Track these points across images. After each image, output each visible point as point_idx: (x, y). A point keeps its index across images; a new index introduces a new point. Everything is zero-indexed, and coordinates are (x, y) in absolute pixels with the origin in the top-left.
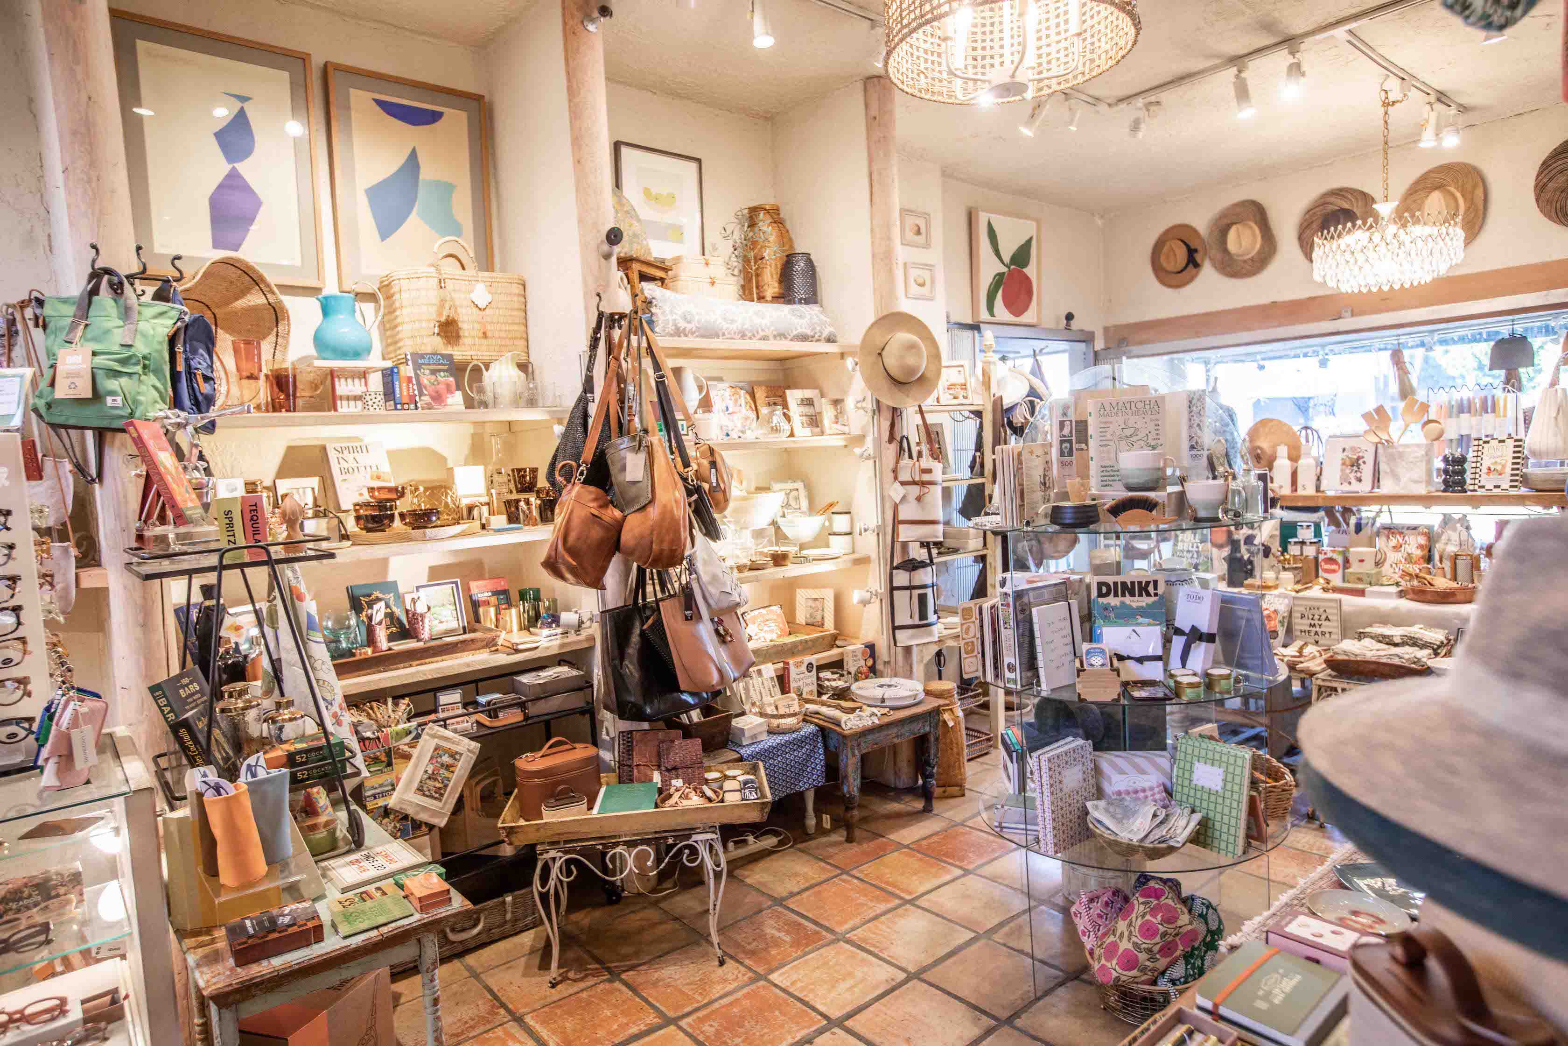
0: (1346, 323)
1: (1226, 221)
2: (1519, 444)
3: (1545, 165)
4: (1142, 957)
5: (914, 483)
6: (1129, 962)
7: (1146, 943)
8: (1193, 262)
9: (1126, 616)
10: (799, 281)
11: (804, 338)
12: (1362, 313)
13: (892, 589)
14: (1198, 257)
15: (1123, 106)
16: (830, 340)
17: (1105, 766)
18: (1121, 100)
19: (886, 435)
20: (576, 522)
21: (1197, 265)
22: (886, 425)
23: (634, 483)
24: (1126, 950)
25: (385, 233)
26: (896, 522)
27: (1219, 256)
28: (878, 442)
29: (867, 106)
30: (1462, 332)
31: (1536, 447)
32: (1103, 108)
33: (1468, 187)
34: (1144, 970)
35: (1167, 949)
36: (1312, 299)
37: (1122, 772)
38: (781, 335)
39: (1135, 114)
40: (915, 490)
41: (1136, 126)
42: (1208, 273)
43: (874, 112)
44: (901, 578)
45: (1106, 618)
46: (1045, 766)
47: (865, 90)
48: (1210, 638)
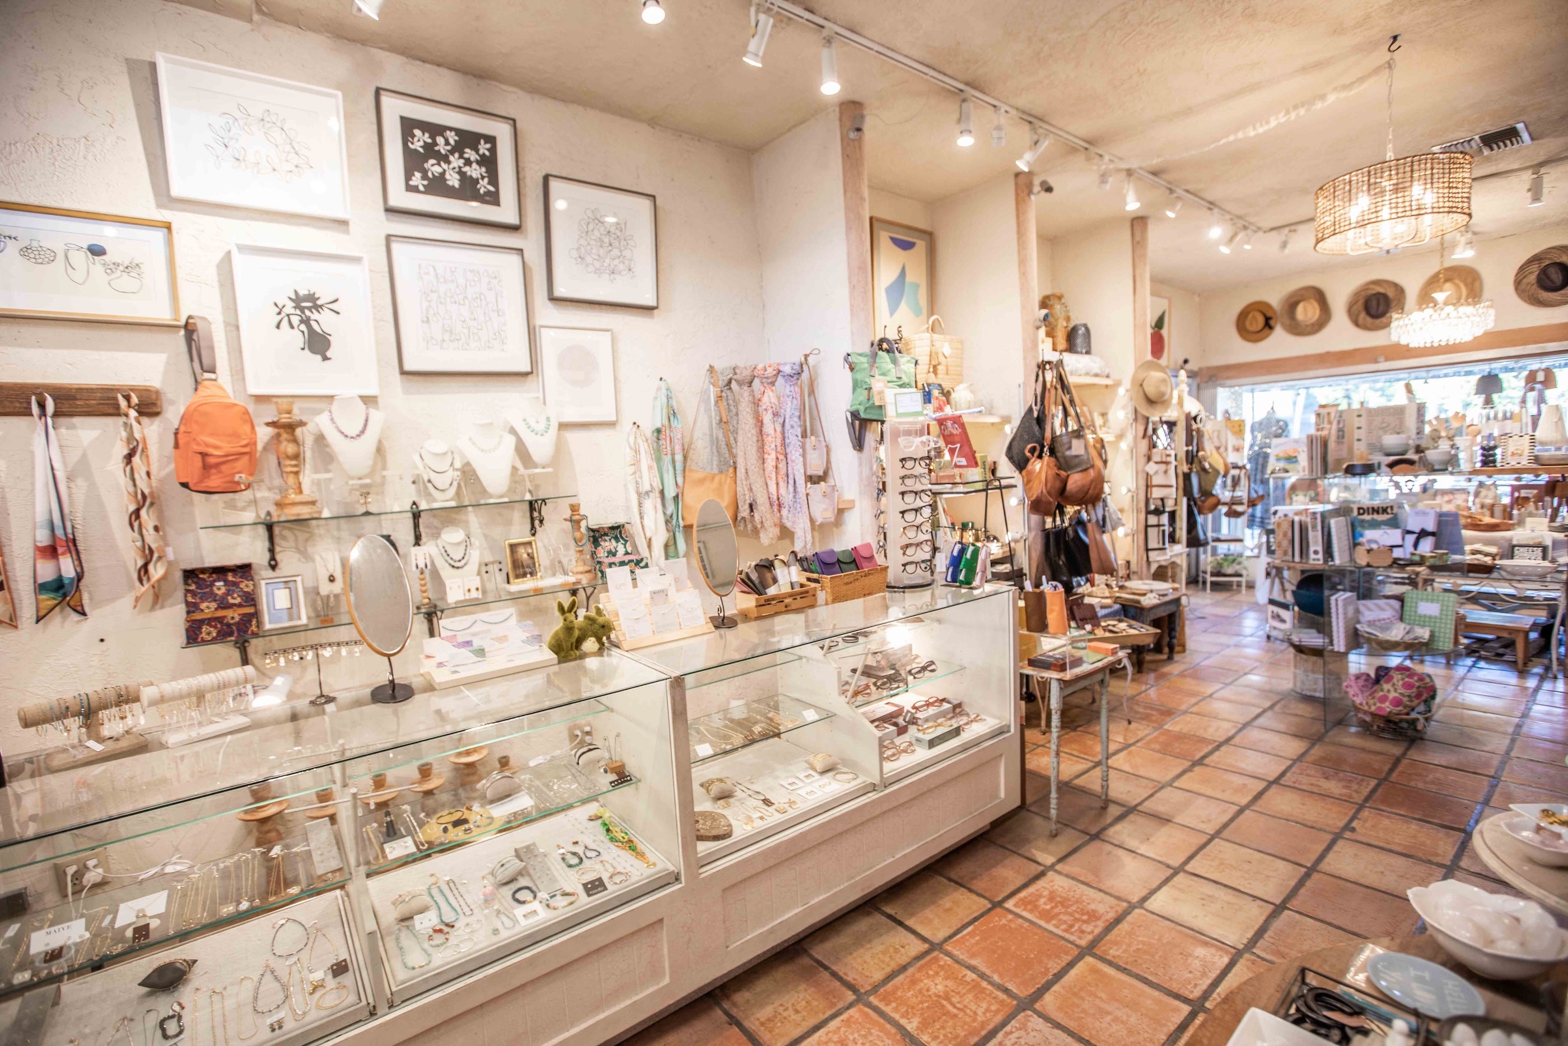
0: (1383, 365)
1: (1294, 299)
2: (1533, 438)
3: (1522, 269)
4: (1405, 699)
5: (1162, 462)
6: (1397, 702)
7: (1407, 692)
8: (1268, 324)
9: (1375, 525)
10: (1079, 341)
11: (1096, 375)
12: (1392, 359)
13: (1147, 526)
14: (1272, 323)
15: (1274, 233)
16: (1108, 376)
17: (1362, 608)
18: (1273, 229)
19: (1141, 433)
20: (1050, 477)
21: (1271, 328)
22: (1141, 428)
23: (1077, 456)
24: (1395, 698)
25: (892, 314)
26: (1148, 486)
27: (1288, 322)
28: (1135, 438)
29: (1133, 235)
30: (1445, 371)
31: (1544, 439)
32: (1260, 234)
33: (1469, 280)
34: (1405, 707)
35: (1418, 696)
36: (1356, 351)
37: (1370, 610)
38: (1087, 374)
39: (1283, 238)
40: (1163, 467)
41: (1284, 245)
42: (1279, 333)
43: (1138, 238)
44: (1153, 520)
45: (1363, 527)
46: (1340, 604)
47: (1132, 226)
48: (1433, 534)
